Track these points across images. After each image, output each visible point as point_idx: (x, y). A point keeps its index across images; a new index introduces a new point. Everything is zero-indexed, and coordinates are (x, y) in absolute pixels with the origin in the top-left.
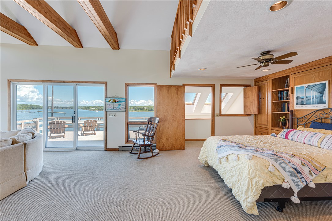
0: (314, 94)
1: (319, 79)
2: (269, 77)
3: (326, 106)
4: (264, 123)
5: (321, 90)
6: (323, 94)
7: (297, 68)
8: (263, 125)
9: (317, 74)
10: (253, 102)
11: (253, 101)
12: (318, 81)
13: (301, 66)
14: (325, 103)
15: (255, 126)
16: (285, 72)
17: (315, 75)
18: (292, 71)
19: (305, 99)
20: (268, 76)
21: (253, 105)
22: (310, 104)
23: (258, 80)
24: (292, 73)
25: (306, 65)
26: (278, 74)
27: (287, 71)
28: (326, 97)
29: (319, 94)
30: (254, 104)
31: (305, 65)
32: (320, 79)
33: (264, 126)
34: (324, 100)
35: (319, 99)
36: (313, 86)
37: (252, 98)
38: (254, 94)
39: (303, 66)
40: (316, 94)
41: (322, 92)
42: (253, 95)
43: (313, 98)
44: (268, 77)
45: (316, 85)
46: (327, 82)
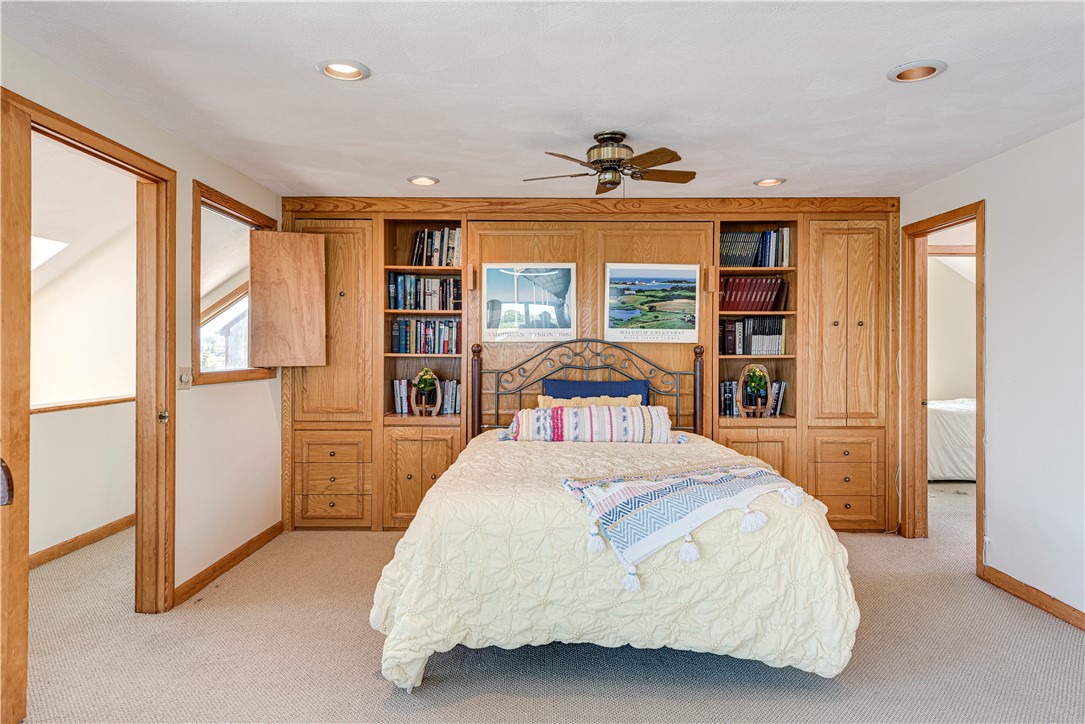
0: (541, 296)
1: (552, 254)
2: (374, 208)
3: (572, 333)
4: (342, 406)
5: (558, 288)
6: (564, 298)
7: (491, 204)
8: (340, 411)
9: (545, 240)
10: (305, 308)
11: (304, 301)
12: (549, 261)
13: (502, 202)
14: (568, 325)
15: (288, 423)
16: (444, 206)
17: (541, 242)
18: (471, 209)
20: (368, 202)
21: (305, 323)
23: (308, 207)
24: (472, 216)
25: (519, 204)
26: (416, 207)
27: (454, 206)
28: (570, 309)
30: (306, 317)
31: (515, 204)
32: (553, 257)
33: (344, 417)
34: (566, 317)
36: (538, 273)
37: (299, 289)
38: (310, 271)
39: (507, 204)
40: (548, 296)
41: (563, 294)
42: (305, 274)
44: (369, 205)
45: (545, 271)
46: (572, 267)
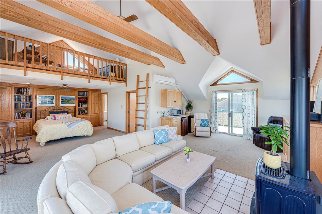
0: (49, 100)
1: (51, 94)
2: (12, 85)
3: (54, 105)
5: (52, 99)
7: (39, 86)
9: (49, 92)
13: (41, 86)
14: (54, 104)
16: (29, 86)
18: (35, 86)
19: (44, 102)
22: (47, 104)
27: (31, 86)
28: (54, 101)
29: (51, 100)
35: (51, 102)
36: (48, 96)
40: (50, 100)
41: (53, 100)
43: (48, 102)
45: (50, 96)
46: (55, 96)
